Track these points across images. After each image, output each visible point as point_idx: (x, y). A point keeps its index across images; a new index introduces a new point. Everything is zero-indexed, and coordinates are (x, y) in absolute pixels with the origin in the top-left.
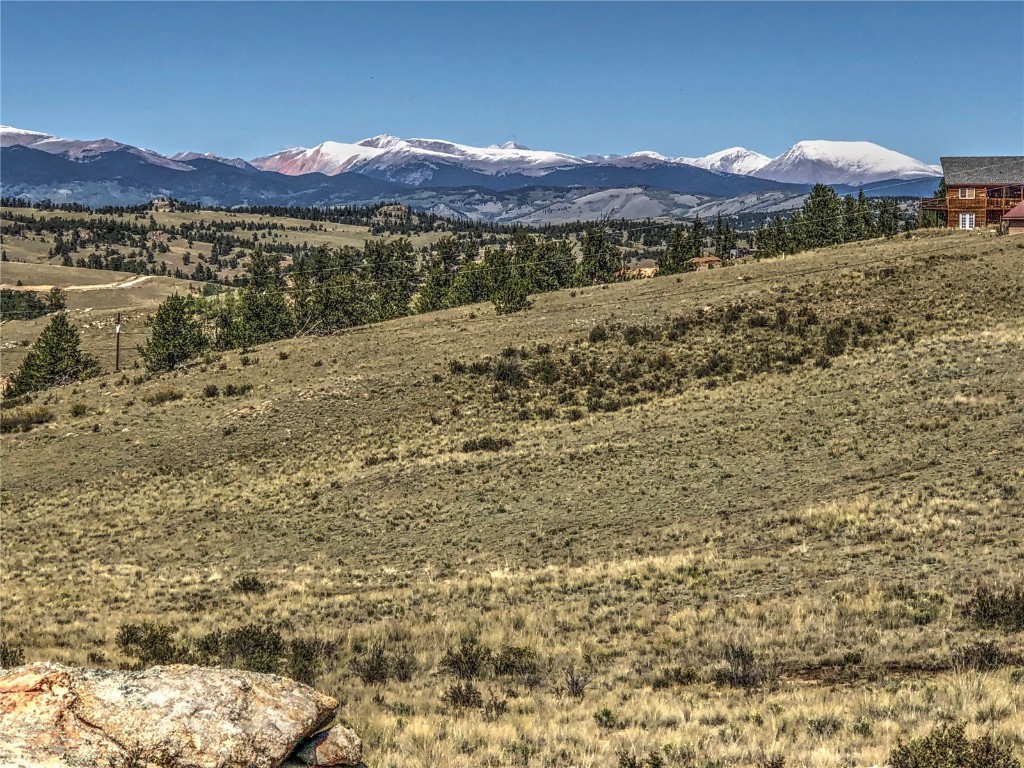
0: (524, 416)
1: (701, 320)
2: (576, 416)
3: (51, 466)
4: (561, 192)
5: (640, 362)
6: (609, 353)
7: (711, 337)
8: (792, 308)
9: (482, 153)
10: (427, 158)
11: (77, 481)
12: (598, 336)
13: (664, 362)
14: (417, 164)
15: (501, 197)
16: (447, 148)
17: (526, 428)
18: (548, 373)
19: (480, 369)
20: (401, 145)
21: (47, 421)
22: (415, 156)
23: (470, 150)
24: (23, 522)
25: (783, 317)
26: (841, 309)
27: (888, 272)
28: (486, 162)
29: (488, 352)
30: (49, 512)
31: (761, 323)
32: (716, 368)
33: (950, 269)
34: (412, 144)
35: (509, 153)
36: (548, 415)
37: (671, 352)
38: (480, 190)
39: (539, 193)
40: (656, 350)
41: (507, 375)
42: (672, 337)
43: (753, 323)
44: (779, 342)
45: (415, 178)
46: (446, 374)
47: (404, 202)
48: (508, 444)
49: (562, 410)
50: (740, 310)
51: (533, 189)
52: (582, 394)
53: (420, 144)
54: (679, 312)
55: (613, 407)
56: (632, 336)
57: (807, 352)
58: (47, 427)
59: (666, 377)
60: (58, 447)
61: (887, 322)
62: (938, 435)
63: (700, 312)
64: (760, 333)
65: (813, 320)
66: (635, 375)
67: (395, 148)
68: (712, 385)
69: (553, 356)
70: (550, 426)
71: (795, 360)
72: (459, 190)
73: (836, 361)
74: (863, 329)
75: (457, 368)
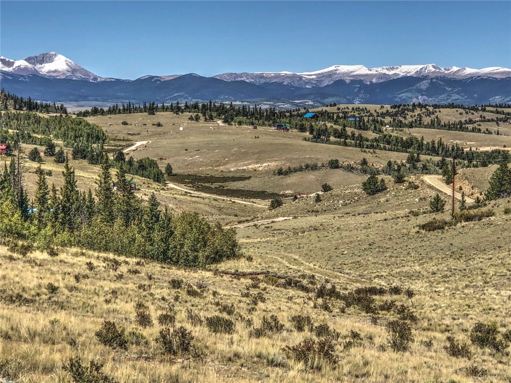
3: (487, 239)
11: (499, 247)
21: (491, 216)
24: (468, 266)
30: (481, 262)
58: (490, 219)
60: (493, 229)
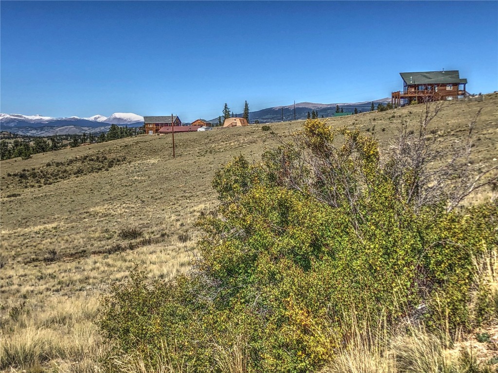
0: (26, 187)
1: (76, 160)
2: (40, 186)
4: (52, 127)
5: (59, 171)
6: (50, 170)
7: (79, 164)
8: (100, 156)
9: (30, 117)
10: (15, 119)
12: (49, 165)
13: (65, 171)
14: (13, 121)
15: (36, 129)
16: (20, 116)
17: (26, 190)
18: (34, 175)
19: (15, 175)
20: (8, 116)
22: (11, 119)
23: (27, 117)
25: (98, 158)
26: (113, 156)
27: (126, 146)
28: (31, 120)
29: (18, 170)
31: (92, 160)
32: (79, 172)
33: (141, 145)
34: (11, 115)
35: (38, 117)
36: (33, 186)
37: (67, 168)
38: (30, 127)
39: (46, 127)
40: (64, 168)
41: (22, 176)
42: (68, 165)
43: (90, 160)
44: (97, 165)
45: (12, 125)
46: (6, 176)
47: (9, 131)
48: (20, 195)
49: (37, 185)
50: (87, 157)
51: (44, 127)
52: (43, 181)
53: (13, 116)
54: (71, 158)
55: (50, 184)
56: (58, 164)
57: (103, 167)
59: (65, 175)
61: (125, 159)
62: (129, 188)
63: (76, 158)
64: (92, 162)
65: (106, 159)
66: (57, 175)
67: (6, 117)
68: (77, 177)
69: (36, 171)
70: (32, 190)
71: (100, 169)
72: (24, 127)
73: (110, 169)
74: (118, 161)
75: (9, 175)
